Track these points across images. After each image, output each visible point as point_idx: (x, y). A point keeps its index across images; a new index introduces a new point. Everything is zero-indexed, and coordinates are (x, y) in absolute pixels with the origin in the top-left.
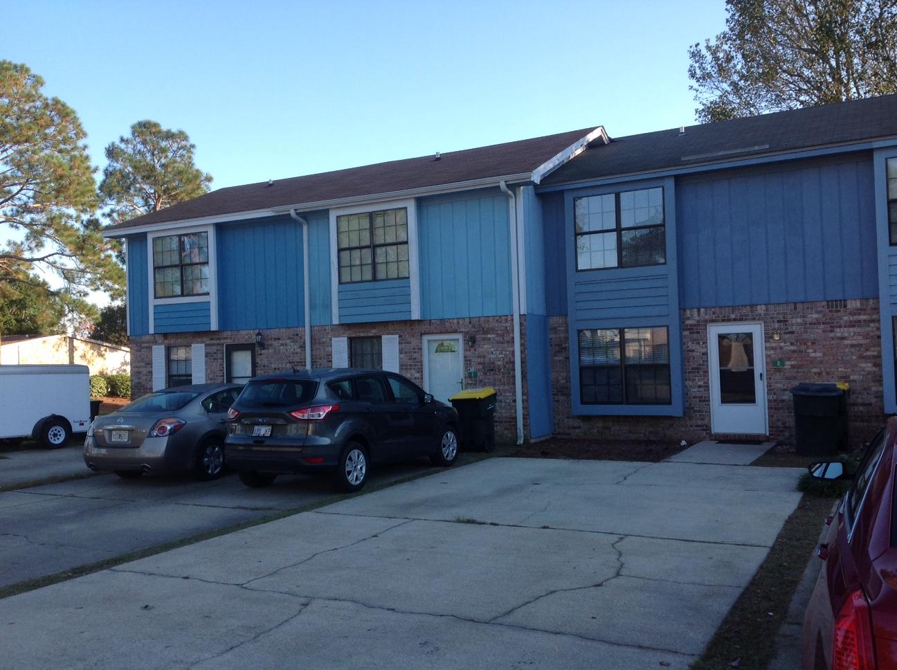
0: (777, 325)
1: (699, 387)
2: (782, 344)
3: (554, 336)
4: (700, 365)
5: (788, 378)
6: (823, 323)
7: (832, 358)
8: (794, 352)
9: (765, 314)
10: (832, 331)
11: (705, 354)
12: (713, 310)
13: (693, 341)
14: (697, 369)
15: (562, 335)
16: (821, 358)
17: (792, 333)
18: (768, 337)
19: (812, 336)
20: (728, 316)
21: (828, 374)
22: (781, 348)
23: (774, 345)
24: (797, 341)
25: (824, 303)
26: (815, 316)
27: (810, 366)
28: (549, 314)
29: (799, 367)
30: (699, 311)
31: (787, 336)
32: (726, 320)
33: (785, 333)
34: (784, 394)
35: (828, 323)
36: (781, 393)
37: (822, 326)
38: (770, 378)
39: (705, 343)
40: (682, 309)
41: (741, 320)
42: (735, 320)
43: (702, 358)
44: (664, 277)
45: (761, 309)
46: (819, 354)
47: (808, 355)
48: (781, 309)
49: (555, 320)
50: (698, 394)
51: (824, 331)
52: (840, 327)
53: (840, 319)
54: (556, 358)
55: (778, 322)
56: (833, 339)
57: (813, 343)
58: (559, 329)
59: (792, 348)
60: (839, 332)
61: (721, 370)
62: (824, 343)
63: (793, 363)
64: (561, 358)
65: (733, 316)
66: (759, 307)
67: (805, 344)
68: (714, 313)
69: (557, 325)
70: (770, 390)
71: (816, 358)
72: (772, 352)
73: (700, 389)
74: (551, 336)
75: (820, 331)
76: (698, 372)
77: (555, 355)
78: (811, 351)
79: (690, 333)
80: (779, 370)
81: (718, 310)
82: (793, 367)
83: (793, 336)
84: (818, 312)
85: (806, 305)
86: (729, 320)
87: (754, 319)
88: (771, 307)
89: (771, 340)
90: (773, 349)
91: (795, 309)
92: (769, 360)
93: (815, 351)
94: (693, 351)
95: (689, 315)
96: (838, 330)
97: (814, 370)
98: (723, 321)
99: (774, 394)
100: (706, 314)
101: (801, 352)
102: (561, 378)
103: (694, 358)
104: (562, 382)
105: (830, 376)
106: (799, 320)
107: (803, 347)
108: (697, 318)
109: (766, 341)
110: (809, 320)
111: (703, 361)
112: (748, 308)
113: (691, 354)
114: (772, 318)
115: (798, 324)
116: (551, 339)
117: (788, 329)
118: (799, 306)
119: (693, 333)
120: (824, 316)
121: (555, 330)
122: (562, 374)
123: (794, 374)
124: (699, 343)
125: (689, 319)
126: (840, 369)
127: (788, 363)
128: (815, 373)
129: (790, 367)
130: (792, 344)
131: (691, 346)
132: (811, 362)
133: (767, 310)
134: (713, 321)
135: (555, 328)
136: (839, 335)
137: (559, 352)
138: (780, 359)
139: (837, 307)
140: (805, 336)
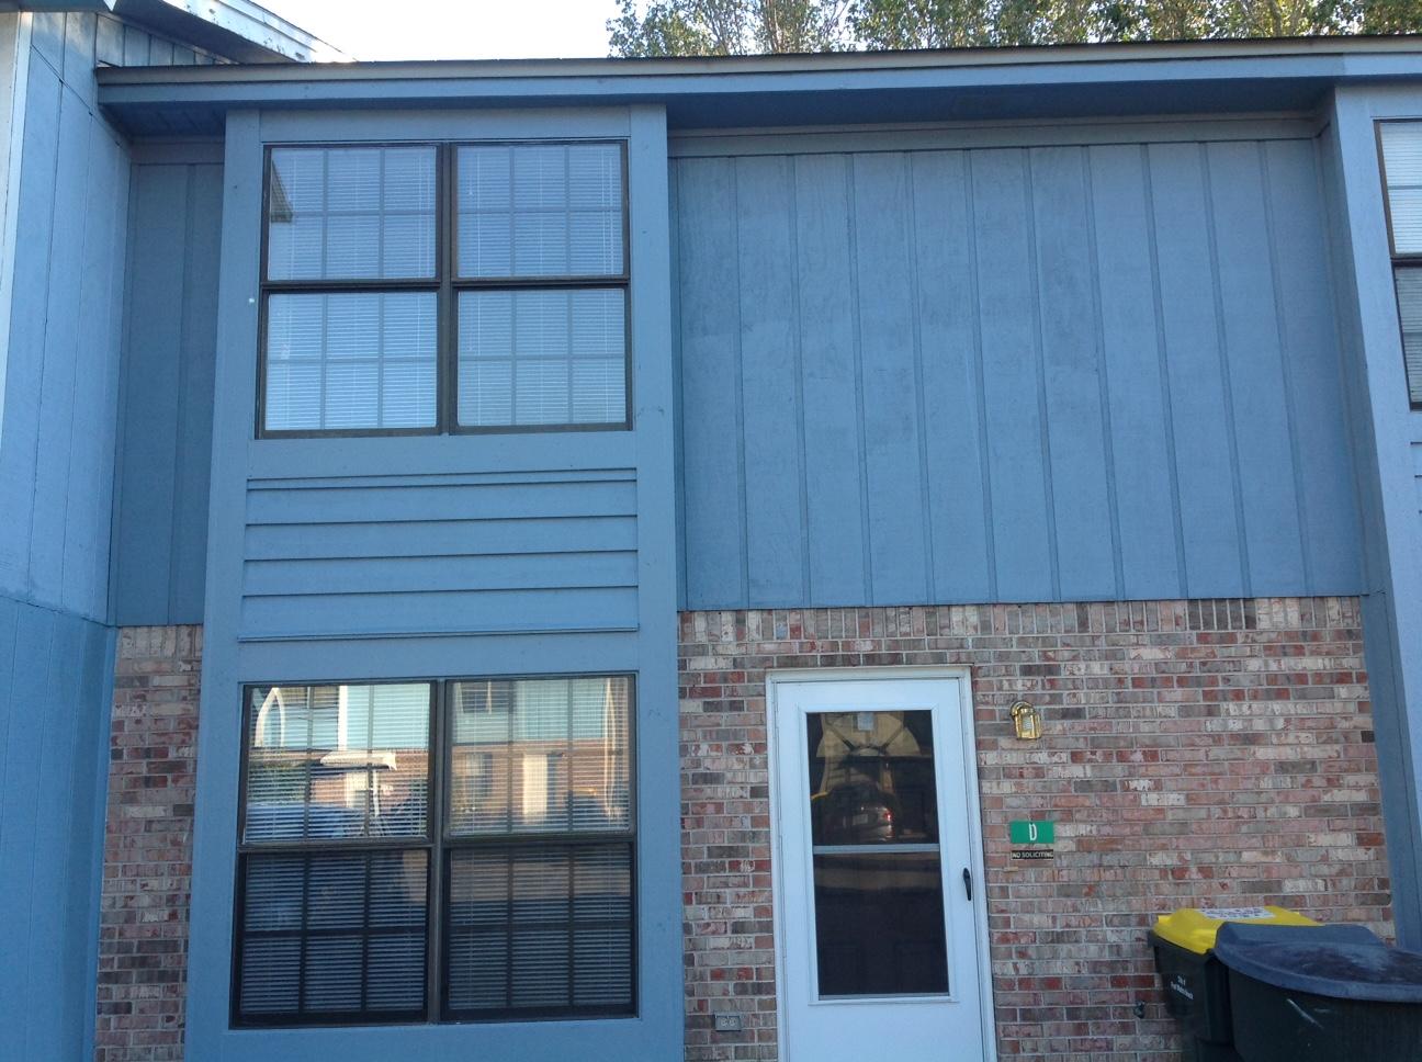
0: (1020, 685)
1: (739, 928)
2: (1042, 757)
3: (135, 713)
4: (743, 836)
5: (1066, 891)
6: (1182, 682)
7: (1216, 811)
8: (1084, 786)
9: (979, 643)
10: (1211, 712)
11: (760, 792)
12: (793, 619)
13: (717, 736)
14: (729, 856)
15: (172, 709)
16: (1181, 815)
17: (1076, 714)
18: (991, 728)
19: (1145, 728)
20: (847, 645)
21: (1206, 872)
22: (1039, 772)
23: (1013, 759)
24: (1095, 744)
25: (1181, 609)
26: (1151, 654)
27: (1145, 842)
28: (118, 616)
29: (1109, 845)
30: (740, 622)
31: (1058, 726)
32: (840, 660)
33: (1051, 715)
34: (1055, 956)
35: (1198, 682)
36: (1047, 950)
37: (1178, 693)
38: (1004, 891)
39: (760, 748)
40: (685, 615)
41: (895, 660)
42: (871, 659)
43: (748, 808)
44: (627, 477)
45: (963, 622)
46: (1173, 799)
47: (1136, 800)
48: (1032, 623)
49: (142, 643)
50: (732, 961)
51: (1186, 711)
52: (1238, 696)
53: (1237, 663)
54: (134, 811)
55: (1028, 671)
56: (1217, 739)
57: (1151, 756)
58: (156, 681)
59: (1078, 771)
60: (1234, 717)
61: (815, 856)
62: (1188, 755)
63: (1083, 829)
64: (158, 812)
65: (864, 647)
66: (956, 615)
67: (1122, 757)
68: (796, 631)
69: (148, 667)
70: (1003, 938)
71: (1160, 810)
72: (1007, 787)
73: (742, 939)
74: (116, 713)
75: (1173, 711)
76: (735, 866)
77: (130, 799)
78: (1143, 784)
79: (708, 707)
80: (1033, 856)
81: (809, 621)
82: (1083, 844)
83: (1078, 725)
84: (1162, 641)
85: (1120, 613)
86: (850, 661)
87: (939, 659)
88: (999, 617)
89: (1004, 742)
90: (1008, 776)
91: (1083, 625)
92: (995, 818)
93: (1158, 787)
94: (712, 779)
95: (702, 638)
96: (1232, 707)
97: (1158, 859)
98: (830, 662)
99: (1022, 954)
100: (766, 632)
101: (1109, 787)
102: (146, 900)
103: (719, 807)
104: (150, 917)
105: (1215, 883)
106: (1098, 669)
107: (1118, 770)
108: (733, 650)
109: (979, 745)
110: (1129, 668)
111: (756, 821)
112: (919, 617)
113: (708, 790)
114: (1001, 657)
115: (1094, 683)
116: (119, 725)
117: (1055, 699)
118: (1095, 613)
119: (716, 707)
120: (1181, 655)
121: (140, 687)
122: (154, 883)
123: (1090, 876)
124: (739, 748)
125: (701, 651)
126: (1247, 856)
127: (1066, 830)
128: (1164, 871)
129: (1072, 846)
130: (1076, 757)
131: (711, 758)
132: (1148, 826)
133: (985, 626)
134: (791, 662)
135: (143, 680)
136: (1236, 726)
137: (148, 782)
138: (1038, 816)
139: (1222, 623)
140: (1119, 727)
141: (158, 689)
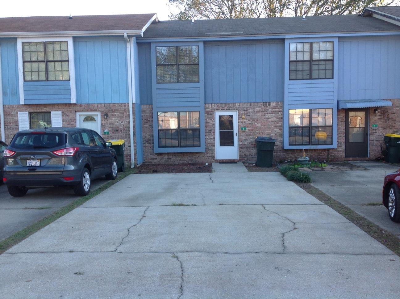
0: (243, 112)
1: (211, 139)
2: (245, 120)
3: (144, 115)
4: (212, 129)
5: (247, 135)
6: (261, 112)
7: (264, 126)
8: (250, 124)
9: (239, 107)
10: (264, 115)
11: (214, 124)
12: (218, 105)
13: (209, 118)
14: (210, 131)
15: (148, 114)
16: (260, 127)
17: (249, 116)
18: (240, 117)
19: (257, 117)
20: (224, 108)
21: (262, 133)
22: (245, 122)
23: (242, 121)
24: (251, 119)
25: (262, 103)
26: (258, 109)
27: (256, 130)
28: (142, 104)
29: (252, 130)
30: (212, 105)
31: (247, 117)
32: (223, 109)
33: (246, 116)
34: (245, 142)
35: (263, 112)
36: (244, 141)
37: (261, 113)
38: (240, 135)
39: (214, 119)
40: (205, 104)
41: (229, 109)
42: (226, 109)
43: (212, 126)
44: (199, 88)
45: (237, 105)
46: (259, 125)
47: (255, 125)
48: (245, 105)
49: (144, 107)
50: (210, 142)
51: (261, 115)
52: (268, 113)
53: (268, 110)
54: (145, 126)
55: (244, 111)
56: (265, 118)
57: (257, 120)
58: (146, 111)
59: (249, 122)
60: (267, 116)
61: (220, 132)
62: (261, 120)
63: (249, 128)
64: (148, 126)
65: (226, 108)
66: (236, 104)
67: (254, 120)
68: (218, 106)
69: (145, 110)
70: (240, 140)
71: (258, 126)
72: (241, 124)
73: (211, 140)
74: (142, 115)
75: (260, 115)
76: (211, 132)
77: (144, 124)
78: (256, 123)
79: (208, 115)
80: (243, 131)
81: (220, 105)
82: (249, 130)
83: (250, 117)
84: (259, 107)
85: (255, 104)
86: (224, 109)
87: (234, 109)
88: (242, 104)
89: (241, 119)
90: (241, 123)
91: (251, 105)
92: (240, 127)
93: (258, 124)
94: (209, 123)
95: (207, 107)
96: (267, 115)
97: (257, 132)
98: (222, 110)
99: (242, 142)
100: (215, 106)
101: (252, 124)
102: (147, 135)
103: (209, 126)
104: (148, 137)
105: (263, 134)
106: (252, 110)
107: (253, 122)
108: (211, 108)
109: (238, 119)
110: (256, 110)
111: (213, 128)
112: (232, 104)
113: (208, 124)
114: (241, 109)
115: (252, 112)
116: (143, 116)
117: (247, 114)
118: (252, 104)
119: (209, 115)
120: (262, 109)
121: (144, 112)
122: (148, 133)
123: (250, 133)
124: (211, 119)
125: (207, 108)
126: (267, 131)
127: (247, 129)
128: (258, 133)
129: (248, 130)
130: (249, 120)
131: (208, 121)
132: (256, 128)
133: (240, 105)
134: (217, 110)
135: (145, 111)
136: (267, 117)
137: (146, 122)
138: (244, 127)
139: (267, 105)
140: (254, 117)
141: (147, 112)
